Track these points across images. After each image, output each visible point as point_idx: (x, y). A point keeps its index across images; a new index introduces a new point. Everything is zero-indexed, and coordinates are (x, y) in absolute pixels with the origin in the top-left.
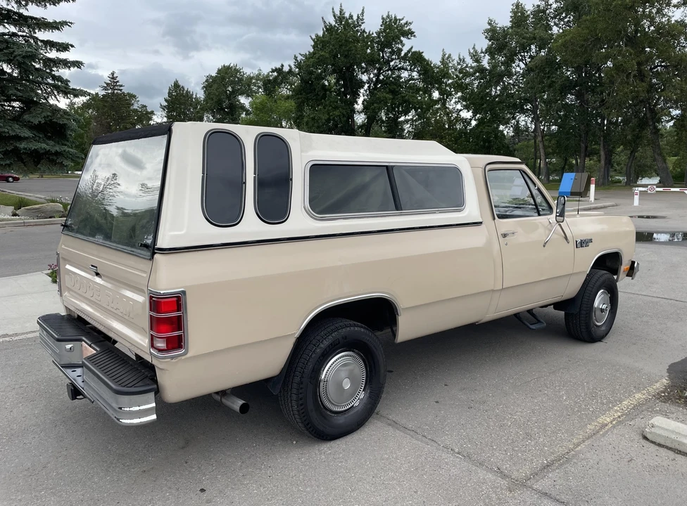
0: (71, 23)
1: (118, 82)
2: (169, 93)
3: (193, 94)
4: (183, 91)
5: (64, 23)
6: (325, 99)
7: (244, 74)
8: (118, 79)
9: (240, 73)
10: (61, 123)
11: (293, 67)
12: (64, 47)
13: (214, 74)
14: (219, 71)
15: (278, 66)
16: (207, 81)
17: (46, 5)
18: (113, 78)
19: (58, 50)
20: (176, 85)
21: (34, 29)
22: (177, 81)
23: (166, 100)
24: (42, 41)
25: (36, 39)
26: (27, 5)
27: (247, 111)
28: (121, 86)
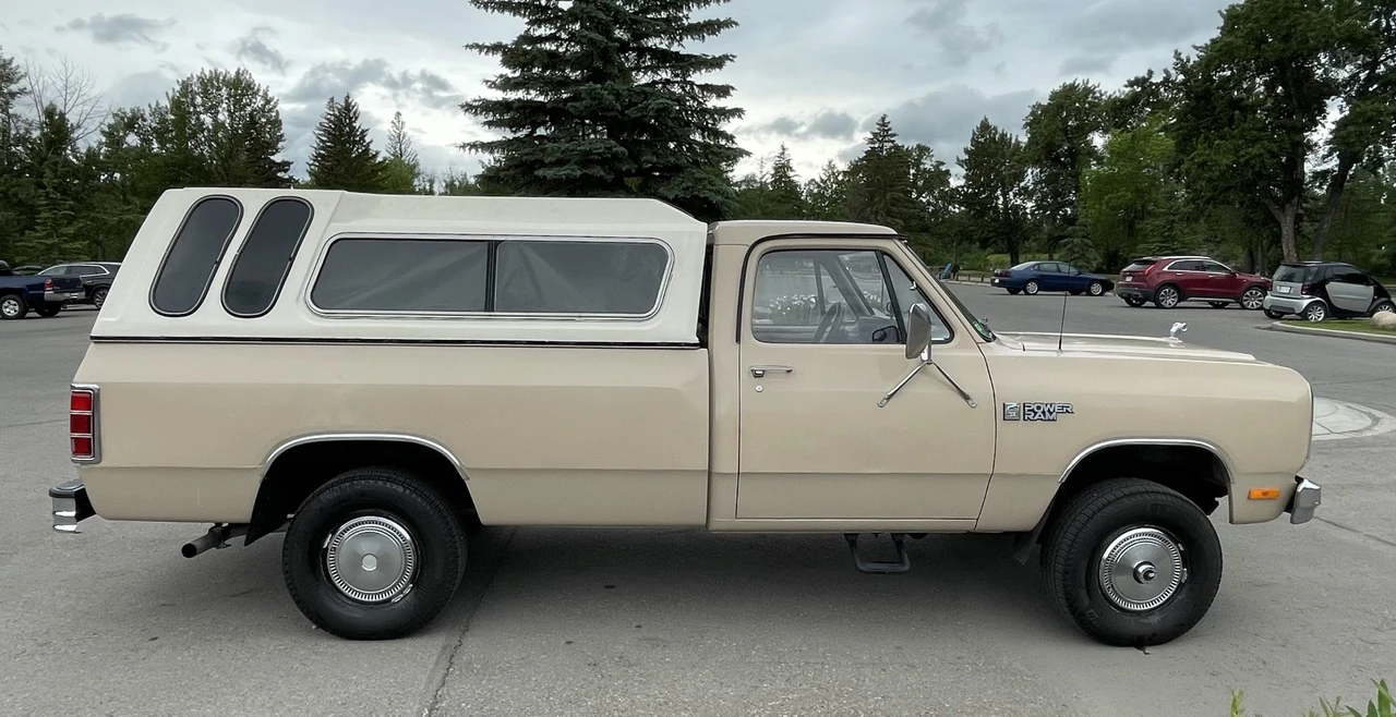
0: (734, 57)
1: (890, 129)
2: (973, 139)
3: (1011, 139)
4: (995, 135)
5: (726, 57)
6: (1230, 126)
7: (1102, 95)
8: (890, 126)
9: (1095, 93)
10: (702, 196)
11: (1173, 72)
12: (723, 91)
13: (1045, 102)
14: (1054, 96)
15: (1143, 73)
16: (1032, 114)
17: (704, 37)
18: (884, 125)
19: (719, 96)
20: (985, 127)
21: (688, 71)
22: (986, 120)
23: (966, 151)
24: (698, 86)
25: (692, 84)
26: (681, 39)
27: (1100, 160)
28: (894, 135)
